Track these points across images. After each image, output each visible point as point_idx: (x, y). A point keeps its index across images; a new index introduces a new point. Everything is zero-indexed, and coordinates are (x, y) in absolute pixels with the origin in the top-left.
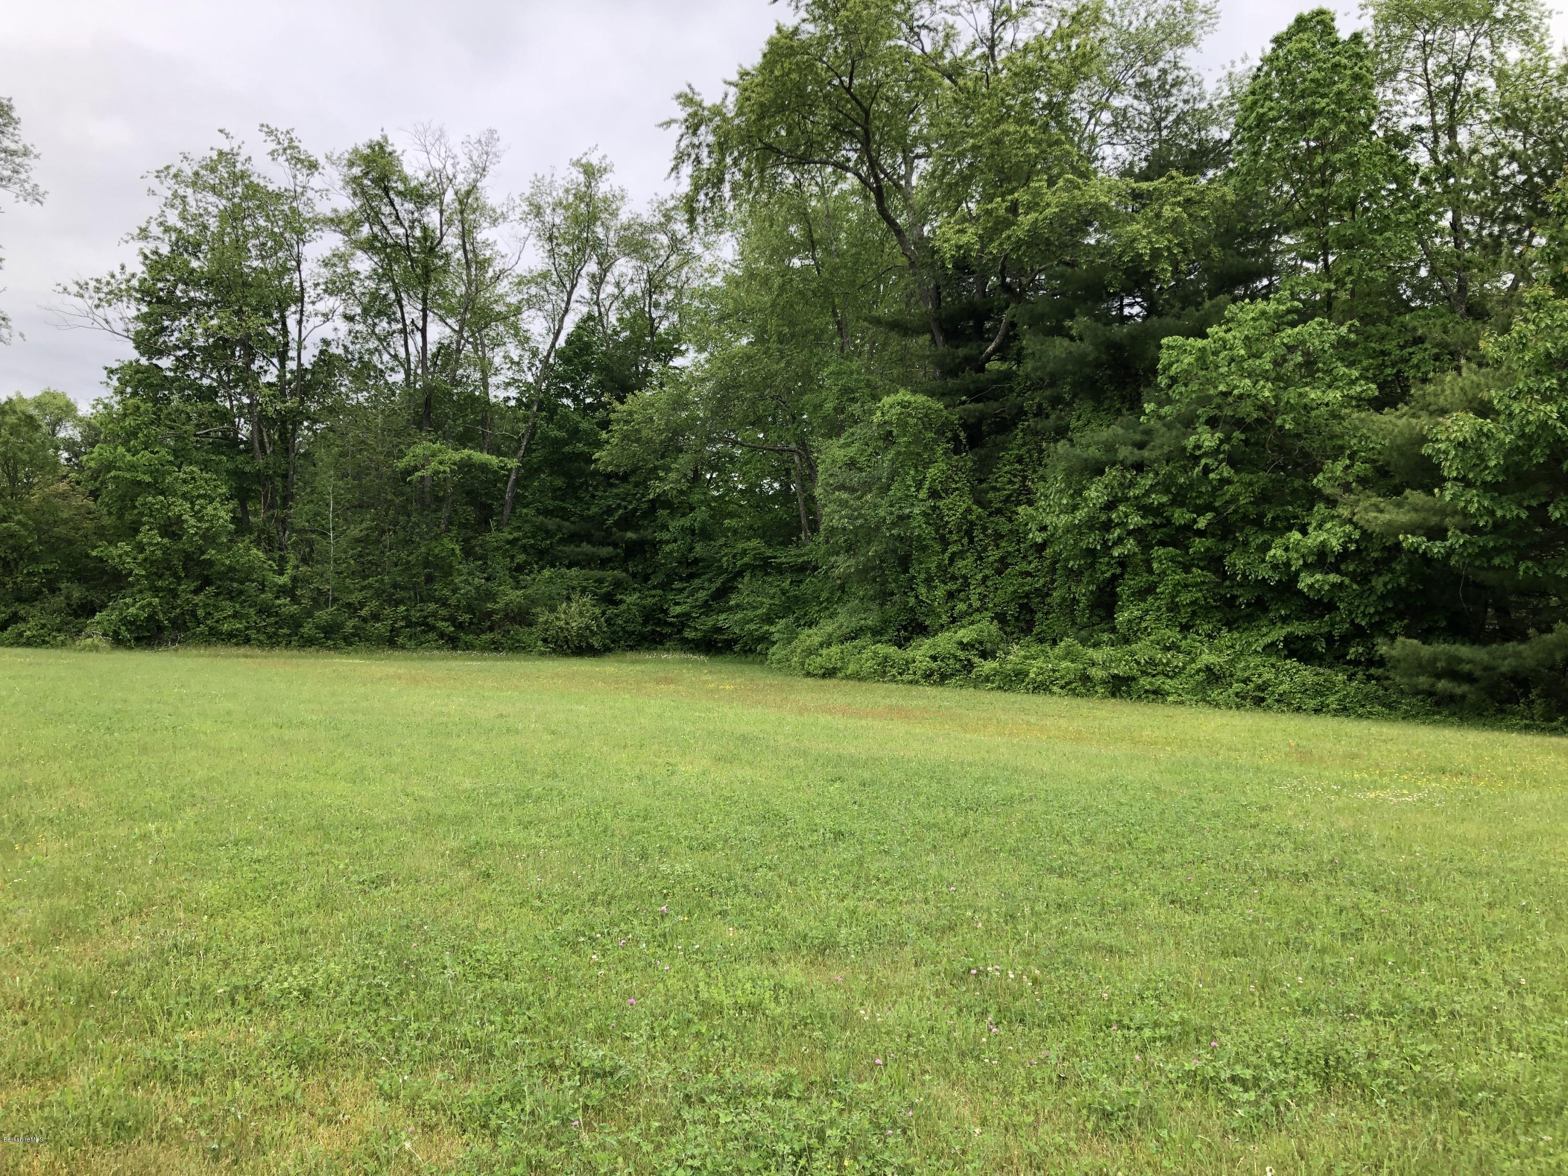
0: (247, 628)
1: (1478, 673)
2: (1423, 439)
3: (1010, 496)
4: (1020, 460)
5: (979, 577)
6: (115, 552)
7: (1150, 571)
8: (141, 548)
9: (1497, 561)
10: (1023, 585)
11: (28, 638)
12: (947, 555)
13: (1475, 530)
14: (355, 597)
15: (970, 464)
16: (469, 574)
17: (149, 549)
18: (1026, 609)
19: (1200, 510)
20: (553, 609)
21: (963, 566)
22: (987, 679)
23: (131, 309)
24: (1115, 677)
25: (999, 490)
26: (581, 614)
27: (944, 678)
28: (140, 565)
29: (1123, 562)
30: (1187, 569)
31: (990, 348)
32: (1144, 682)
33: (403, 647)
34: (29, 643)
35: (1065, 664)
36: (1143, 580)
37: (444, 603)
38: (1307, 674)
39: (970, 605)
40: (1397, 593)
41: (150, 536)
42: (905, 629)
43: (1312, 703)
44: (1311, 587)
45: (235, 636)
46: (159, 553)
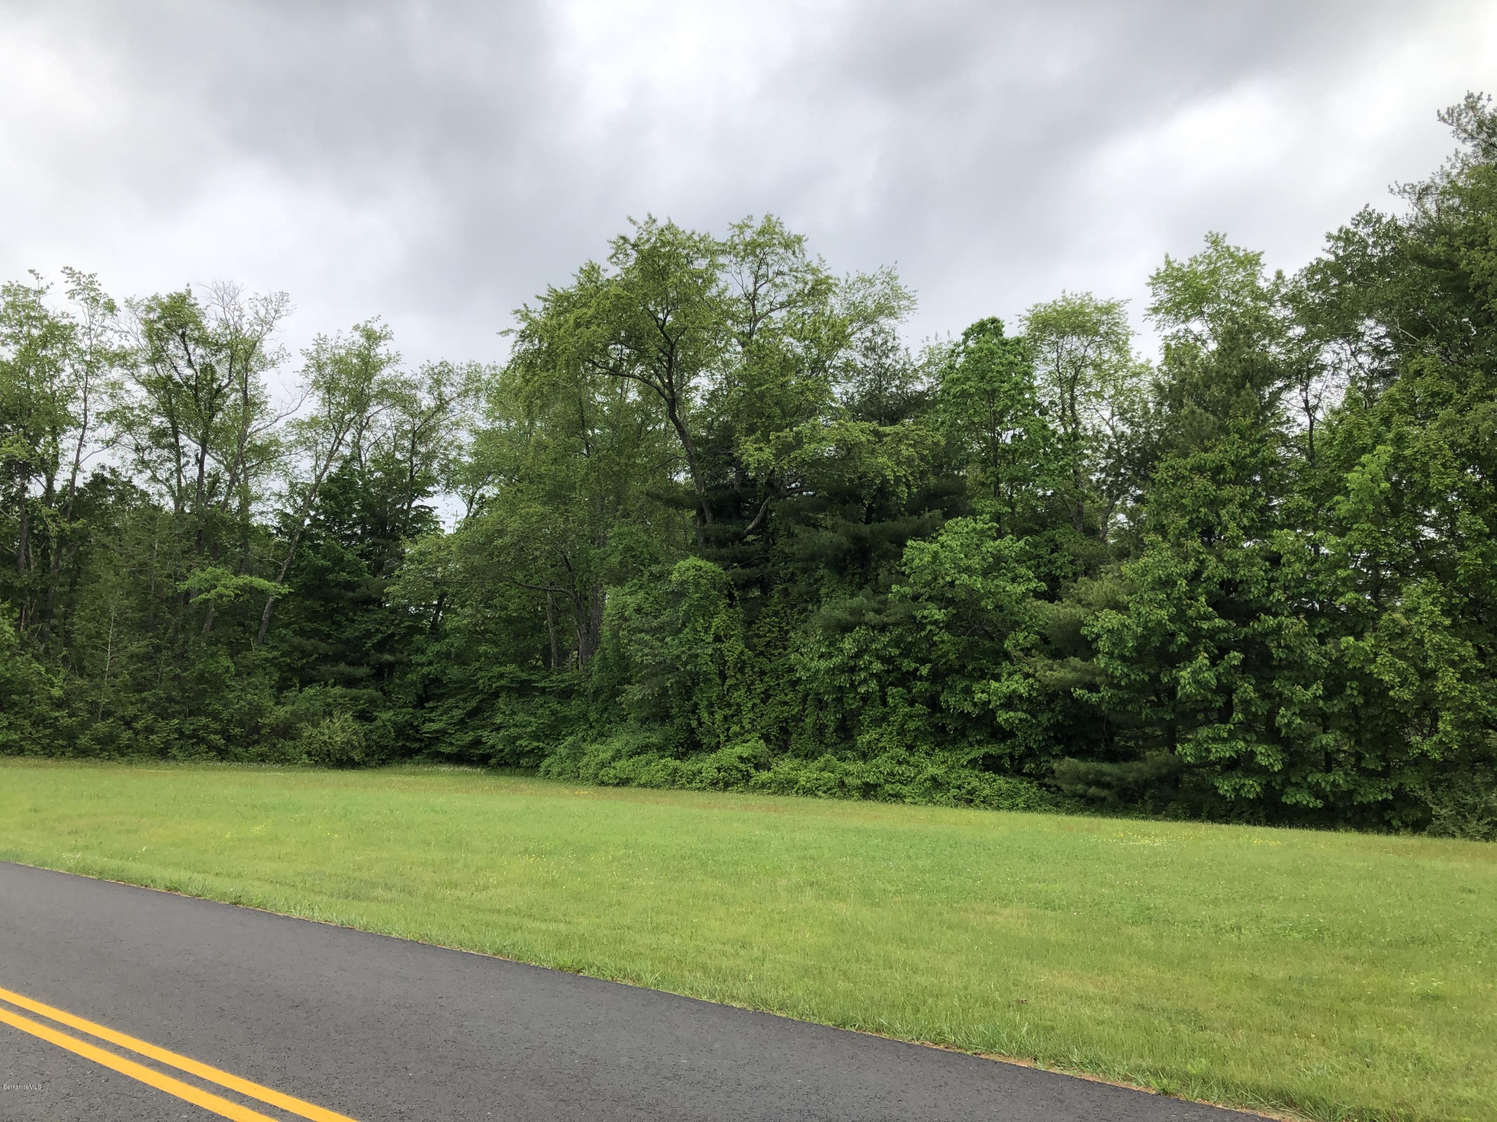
0: (22, 739)
1: (1115, 783)
2: (1081, 624)
3: (769, 642)
4: (776, 614)
5: (750, 705)
7: (885, 704)
9: (1130, 708)
10: (782, 712)
12: (726, 687)
13: (1118, 687)
14: (131, 710)
15: (742, 616)
16: (242, 690)
18: (784, 731)
19: (923, 661)
20: (316, 725)
21: (738, 695)
22: (763, 786)
24: (867, 784)
25: (761, 637)
26: (343, 730)
27: (727, 785)
29: (865, 699)
30: (912, 704)
31: (751, 526)
32: (888, 787)
33: (174, 758)
35: (826, 775)
36: (879, 711)
37: (215, 716)
38: (1002, 783)
39: (742, 727)
40: (1057, 726)
42: (682, 745)
43: (1006, 803)
44: (1006, 720)
45: (10, 747)
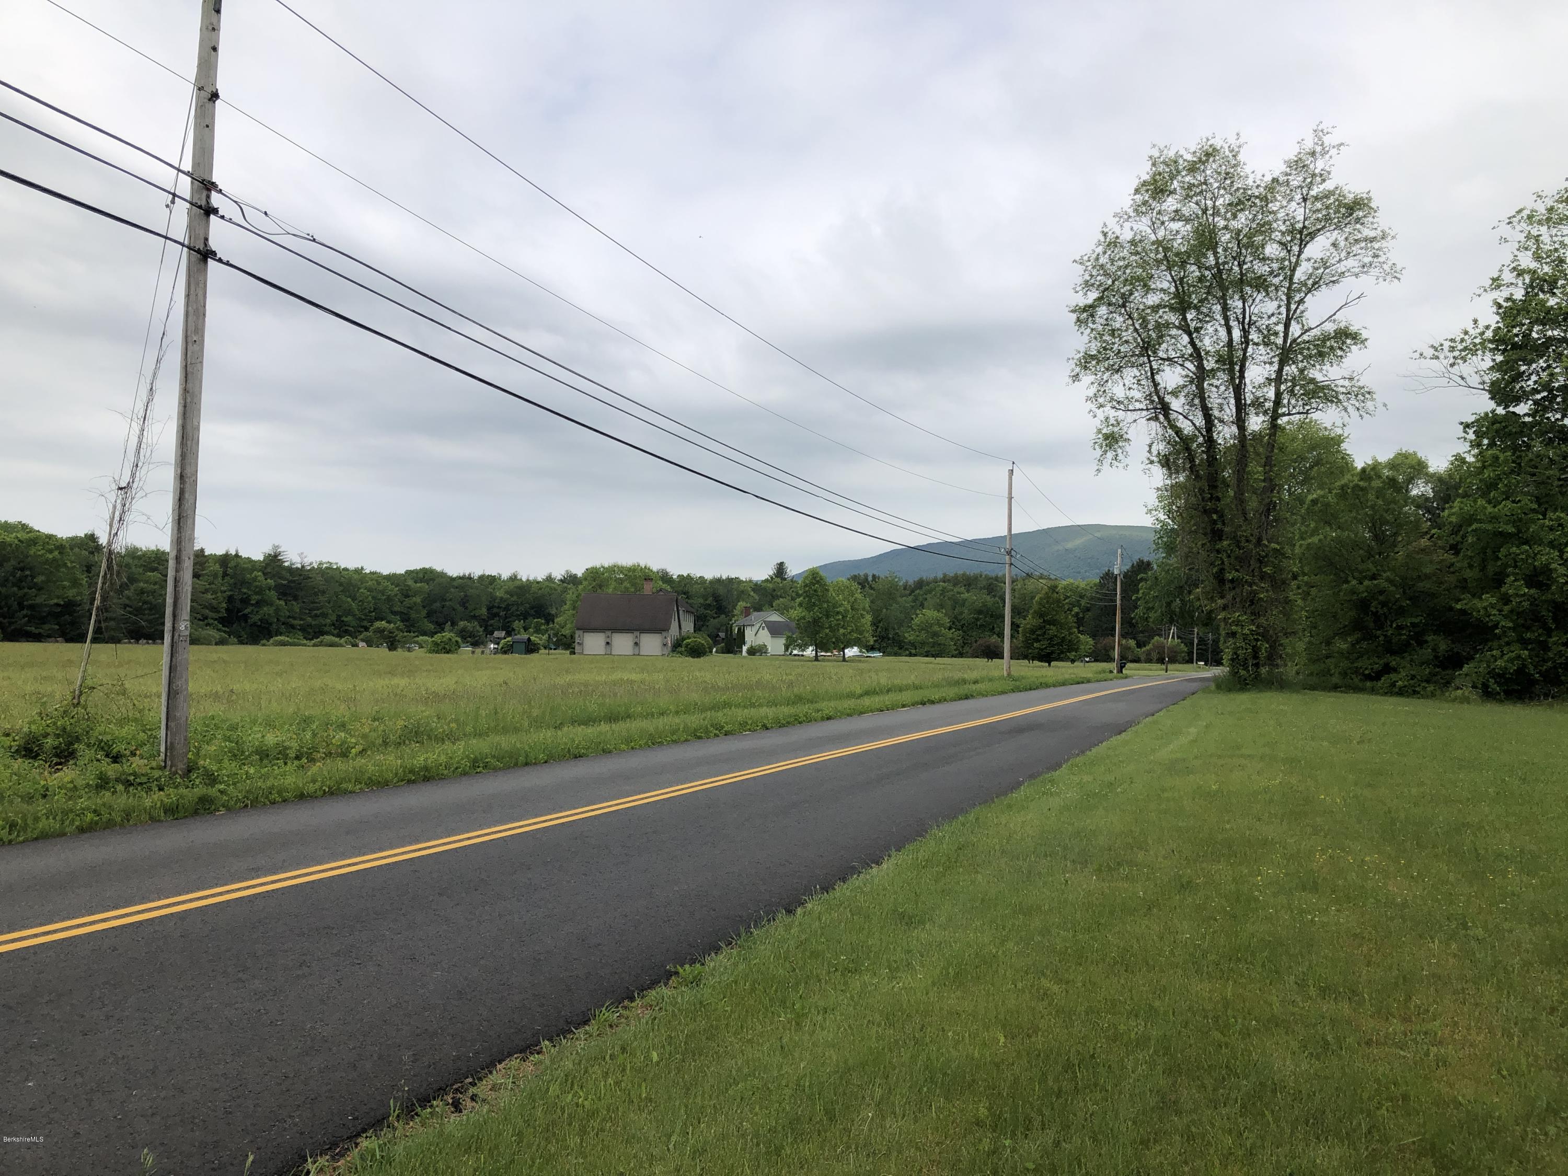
6: (1479, 604)
8: (1506, 600)
11: (1400, 688)
17: (1515, 601)
23: (1486, 360)
28: (1505, 617)
34: (1401, 693)
41: (1515, 587)
46: (1526, 604)
